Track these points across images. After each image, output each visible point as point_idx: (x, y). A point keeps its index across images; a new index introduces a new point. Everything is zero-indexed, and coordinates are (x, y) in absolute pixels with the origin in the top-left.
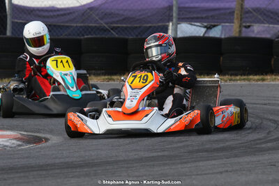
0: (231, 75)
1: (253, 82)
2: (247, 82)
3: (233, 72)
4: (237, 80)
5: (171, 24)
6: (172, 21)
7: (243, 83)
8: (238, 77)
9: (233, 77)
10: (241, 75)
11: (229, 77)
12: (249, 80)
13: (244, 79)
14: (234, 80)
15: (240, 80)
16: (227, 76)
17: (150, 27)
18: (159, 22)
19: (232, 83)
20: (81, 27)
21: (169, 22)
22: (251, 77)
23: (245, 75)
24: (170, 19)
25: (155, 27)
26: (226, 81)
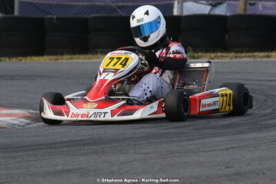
0: (236, 52)
1: (259, 59)
2: (252, 59)
3: (238, 49)
4: (242, 57)
5: (176, 2)
7: (248, 59)
8: (243, 54)
9: (239, 55)
10: (247, 52)
11: (235, 54)
12: (254, 57)
13: (250, 56)
14: (240, 57)
15: (245, 57)
16: (232, 54)
17: (156, 5)
19: (238, 60)
22: (256, 54)
23: (250, 52)
25: (160, 5)
26: (231, 58)
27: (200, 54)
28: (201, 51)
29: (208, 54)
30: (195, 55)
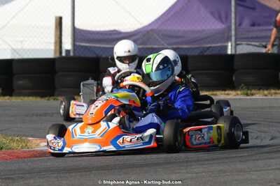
5: (230, 44)
6: (231, 41)
17: (210, 47)
18: (218, 42)
20: (142, 48)
21: (227, 42)
24: (229, 39)
25: (214, 47)
27: (253, 91)
28: (255, 89)
29: (261, 91)
30: (249, 92)
